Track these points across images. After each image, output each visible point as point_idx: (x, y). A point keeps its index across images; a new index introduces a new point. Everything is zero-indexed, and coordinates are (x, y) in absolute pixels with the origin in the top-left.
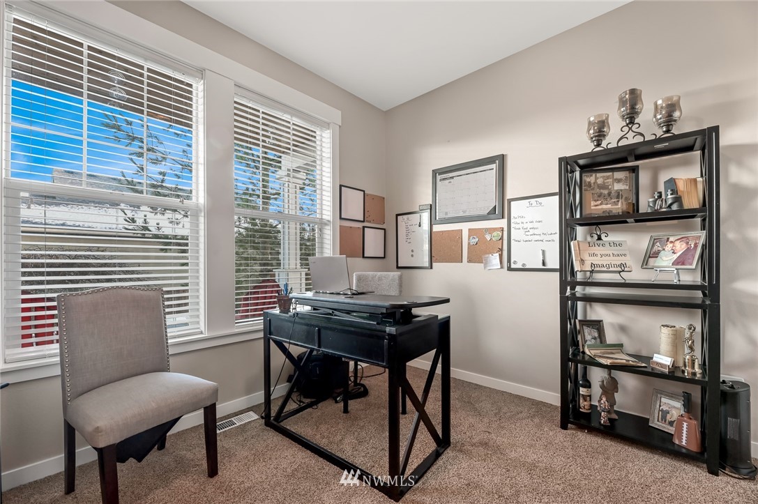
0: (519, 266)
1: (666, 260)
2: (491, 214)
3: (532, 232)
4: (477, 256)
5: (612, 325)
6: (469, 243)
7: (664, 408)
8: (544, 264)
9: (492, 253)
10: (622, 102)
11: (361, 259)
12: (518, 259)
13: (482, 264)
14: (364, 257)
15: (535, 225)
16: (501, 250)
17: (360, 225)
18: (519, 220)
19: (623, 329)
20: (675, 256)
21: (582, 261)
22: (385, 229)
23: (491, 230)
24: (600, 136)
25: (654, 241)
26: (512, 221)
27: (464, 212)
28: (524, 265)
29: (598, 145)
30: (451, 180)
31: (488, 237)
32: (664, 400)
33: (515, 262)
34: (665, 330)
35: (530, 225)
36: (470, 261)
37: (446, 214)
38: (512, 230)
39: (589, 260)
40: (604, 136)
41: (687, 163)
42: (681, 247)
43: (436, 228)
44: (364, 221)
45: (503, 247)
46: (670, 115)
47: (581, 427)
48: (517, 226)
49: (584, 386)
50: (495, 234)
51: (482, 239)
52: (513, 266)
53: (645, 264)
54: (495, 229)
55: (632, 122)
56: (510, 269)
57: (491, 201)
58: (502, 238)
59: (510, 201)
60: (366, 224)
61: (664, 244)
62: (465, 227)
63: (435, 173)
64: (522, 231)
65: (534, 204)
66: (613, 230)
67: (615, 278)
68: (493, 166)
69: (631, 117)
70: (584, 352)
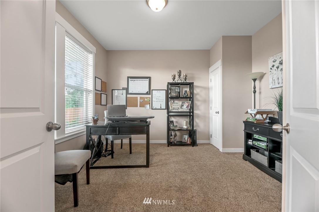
0: (155, 108)
1: (185, 107)
2: (147, 93)
3: (158, 99)
4: (142, 105)
5: (175, 121)
6: (140, 101)
7: (184, 137)
8: (161, 108)
9: (147, 104)
10: (178, 72)
11: (100, 106)
12: (155, 106)
13: (144, 108)
14: (101, 105)
15: (159, 97)
16: (150, 104)
17: (100, 92)
18: (155, 96)
19: (177, 122)
20: (186, 106)
21: (172, 107)
22: (106, 94)
23: (147, 98)
24: (174, 79)
25: (183, 103)
26: (153, 96)
27: (139, 92)
28: (156, 108)
29: (174, 81)
30: (134, 81)
31: (146, 100)
32: (184, 136)
33: (154, 107)
34: (185, 121)
35: (158, 97)
36: (140, 107)
37: (133, 91)
38: (153, 98)
39: (173, 107)
40: (175, 79)
41: (187, 87)
42: (187, 104)
43: (128, 96)
44: (101, 91)
45: (150, 103)
46: (186, 78)
47: (171, 145)
48: (154, 97)
49: (171, 136)
50: (148, 99)
51: (144, 100)
52: (153, 108)
53: (181, 108)
54: (148, 98)
55: (180, 77)
56: (152, 109)
57: (147, 90)
58: (150, 100)
59: (152, 90)
60: (102, 92)
61: (184, 104)
62: (139, 96)
63: (128, 77)
64: (156, 99)
65: (158, 92)
66: (176, 100)
67: (177, 111)
68: (148, 79)
69: (180, 76)
70: (171, 128)
